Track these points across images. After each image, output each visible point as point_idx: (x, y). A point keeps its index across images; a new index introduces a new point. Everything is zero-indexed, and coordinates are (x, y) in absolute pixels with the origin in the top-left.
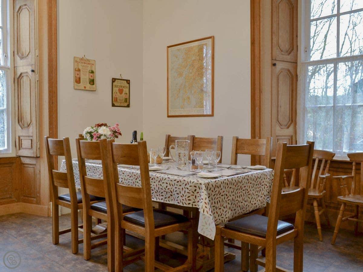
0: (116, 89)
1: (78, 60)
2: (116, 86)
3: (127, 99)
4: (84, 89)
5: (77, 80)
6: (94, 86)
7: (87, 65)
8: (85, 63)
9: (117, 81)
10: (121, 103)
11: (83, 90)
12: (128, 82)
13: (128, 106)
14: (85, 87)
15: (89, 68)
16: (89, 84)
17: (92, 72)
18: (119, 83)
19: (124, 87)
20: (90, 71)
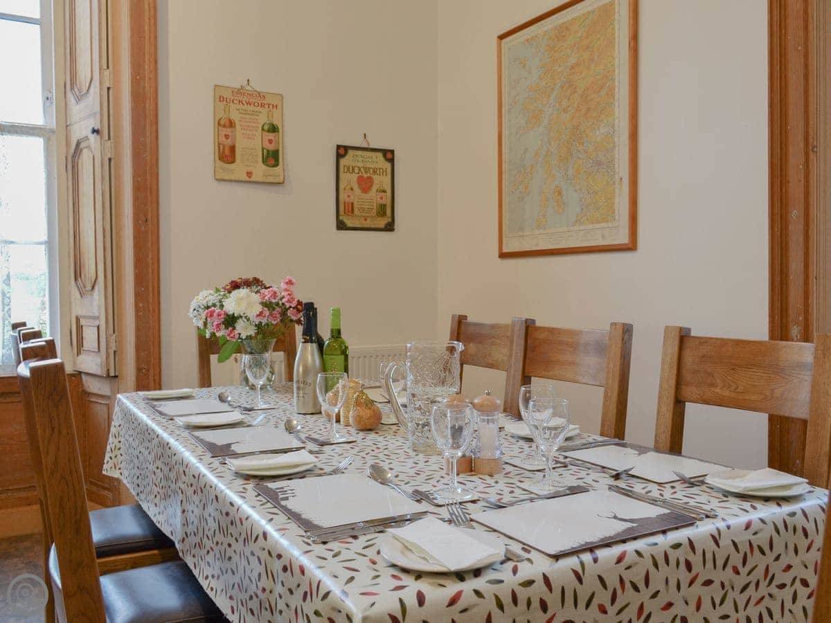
0: (349, 179)
1: (228, 95)
2: (350, 170)
3: (385, 205)
4: (245, 178)
5: (224, 152)
6: (278, 169)
7: (257, 109)
8: (248, 103)
9: (351, 152)
10: (366, 220)
11: (241, 182)
12: (389, 155)
13: (390, 227)
14: (249, 174)
15: (263, 119)
16: (262, 165)
17: (273, 129)
18: (361, 159)
19: (375, 172)
20: (266, 128)
